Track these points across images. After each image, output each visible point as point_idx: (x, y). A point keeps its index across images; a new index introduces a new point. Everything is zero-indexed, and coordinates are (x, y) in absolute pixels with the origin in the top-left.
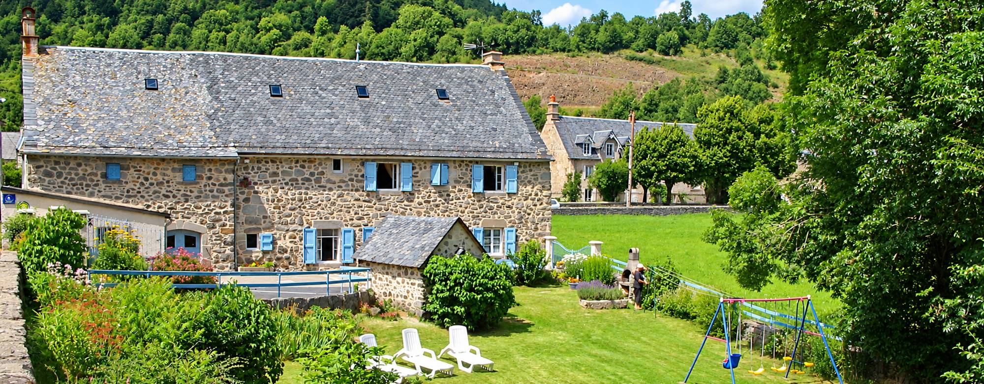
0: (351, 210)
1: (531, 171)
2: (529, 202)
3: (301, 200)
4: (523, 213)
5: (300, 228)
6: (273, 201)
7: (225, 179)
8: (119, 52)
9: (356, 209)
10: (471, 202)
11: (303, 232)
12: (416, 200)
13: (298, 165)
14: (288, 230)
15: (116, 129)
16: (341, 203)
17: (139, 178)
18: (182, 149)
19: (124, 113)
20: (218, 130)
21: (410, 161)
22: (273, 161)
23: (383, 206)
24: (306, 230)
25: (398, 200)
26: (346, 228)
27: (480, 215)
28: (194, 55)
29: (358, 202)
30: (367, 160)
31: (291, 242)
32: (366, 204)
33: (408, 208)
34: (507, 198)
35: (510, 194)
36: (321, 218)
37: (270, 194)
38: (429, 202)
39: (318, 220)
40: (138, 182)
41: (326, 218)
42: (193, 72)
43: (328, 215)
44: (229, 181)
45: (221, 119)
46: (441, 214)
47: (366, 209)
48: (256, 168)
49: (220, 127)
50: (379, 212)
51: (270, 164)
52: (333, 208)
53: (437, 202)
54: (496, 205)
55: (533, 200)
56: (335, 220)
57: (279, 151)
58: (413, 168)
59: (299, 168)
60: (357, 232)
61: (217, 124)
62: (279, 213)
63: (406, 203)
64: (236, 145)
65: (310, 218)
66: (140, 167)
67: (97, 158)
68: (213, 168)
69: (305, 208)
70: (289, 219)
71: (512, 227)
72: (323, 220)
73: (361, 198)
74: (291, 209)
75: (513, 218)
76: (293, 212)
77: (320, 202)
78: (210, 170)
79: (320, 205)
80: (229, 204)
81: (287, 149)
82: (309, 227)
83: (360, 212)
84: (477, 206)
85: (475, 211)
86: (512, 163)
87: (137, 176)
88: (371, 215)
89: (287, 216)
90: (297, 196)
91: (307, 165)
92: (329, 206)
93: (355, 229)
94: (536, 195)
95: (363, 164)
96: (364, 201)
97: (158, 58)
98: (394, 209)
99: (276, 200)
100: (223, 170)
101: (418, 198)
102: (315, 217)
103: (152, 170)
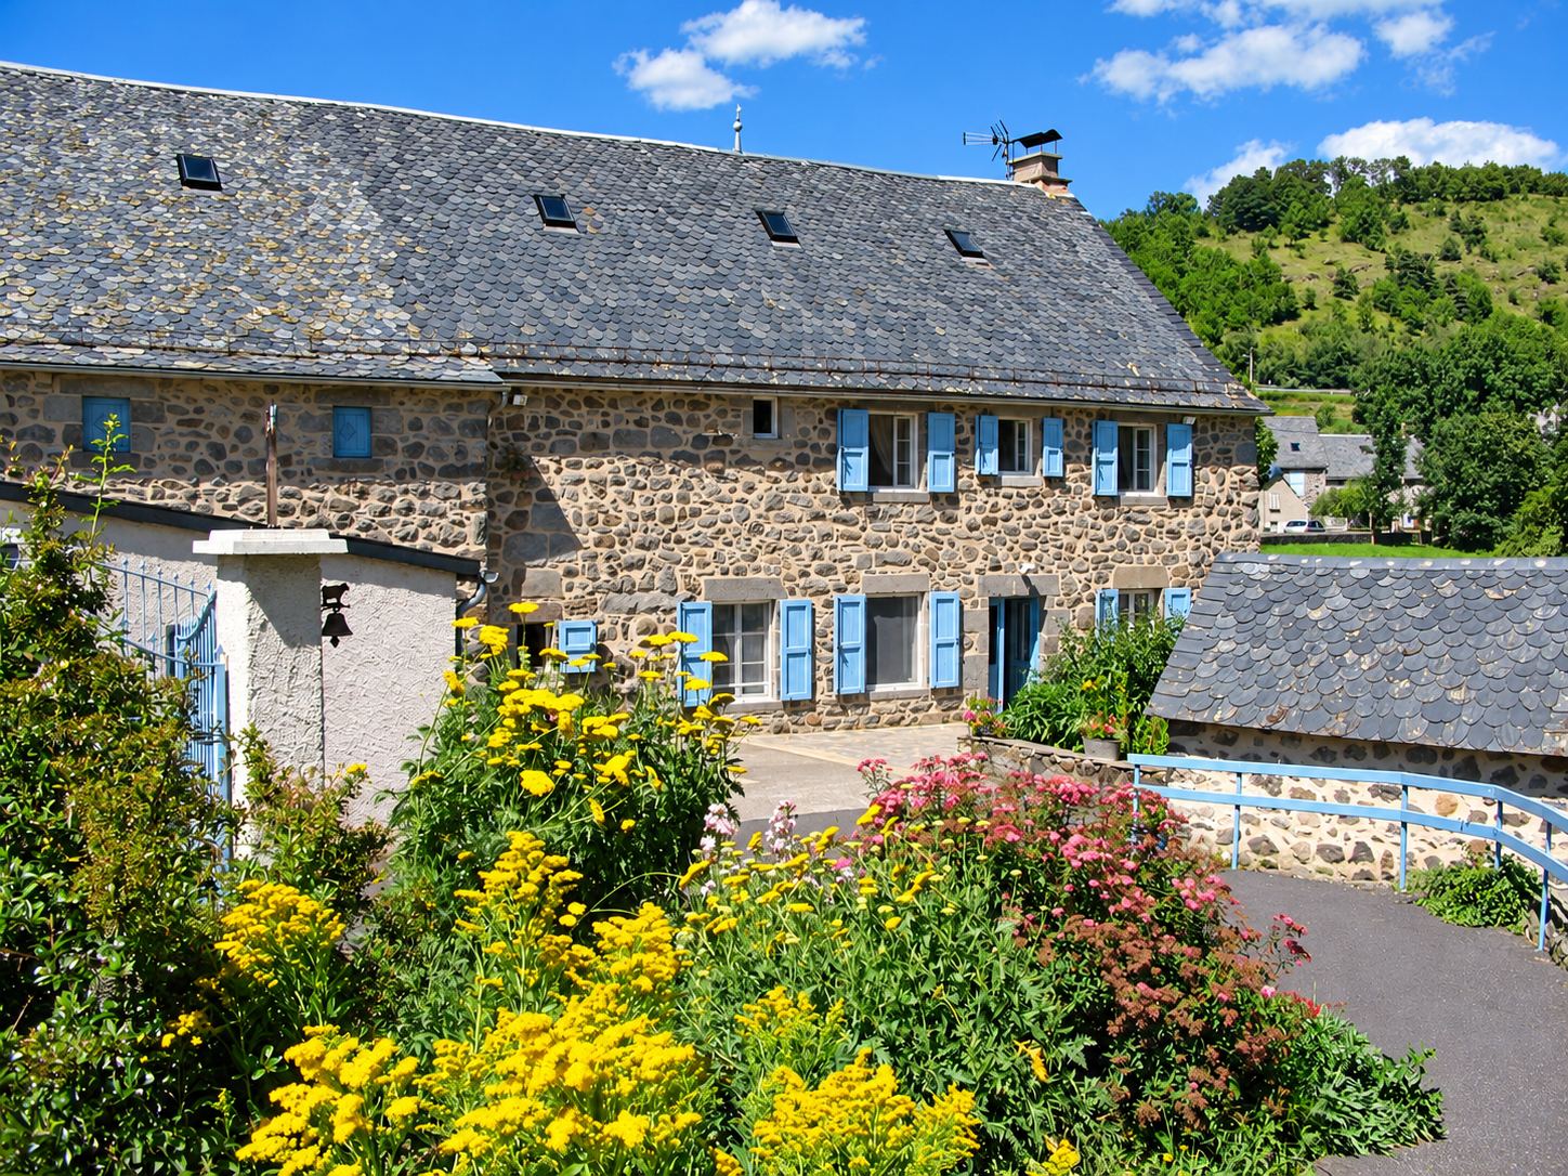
0: (802, 546)
1: (1216, 439)
2: (1215, 520)
3: (668, 520)
4: (1203, 549)
5: (666, 602)
6: (593, 521)
7: (461, 452)
8: (88, 82)
9: (815, 544)
10: (1091, 521)
11: (677, 614)
12: (964, 518)
13: (661, 415)
14: (632, 611)
15: (104, 292)
16: (779, 527)
17: (192, 446)
18: (324, 359)
19: (123, 247)
20: (419, 307)
21: (949, 408)
22: (590, 402)
23: (883, 535)
24: (688, 606)
25: (921, 516)
26: (792, 600)
27: (1110, 555)
28: (308, 105)
29: (818, 523)
30: (846, 404)
31: (645, 644)
32: (842, 528)
33: (944, 539)
34: (1168, 511)
35: (1176, 501)
36: (725, 573)
37: (583, 500)
38: (994, 522)
39: (718, 576)
40: (188, 460)
41: (739, 571)
42: (315, 148)
43: (743, 563)
44: (471, 460)
45: (420, 277)
46: (1022, 553)
47: (842, 542)
48: (541, 423)
49: (425, 298)
50: (873, 552)
51: (584, 409)
52: (755, 541)
53: (1013, 523)
54: (1144, 527)
55: (1222, 514)
56: (762, 575)
57: (610, 371)
58: (959, 430)
59: (663, 423)
60: (819, 608)
61: (413, 290)
62: (608, 559)
63: (939, 524)
64: (485, 350)
65: (693, 571)
66: (199, 411)
67: (54, 375)
68: (426, 420)
69: (679, 541)
70: (636, 575)
71: (1182, 585)
72: (731, 576)
73: (827, 512)
74: (641, 546)
75: (1181, 564)
76: (648, 555)
77: (720, 525)
78: (416, 425)
79: (721, 532)
80: (471, 530)
81: (631, 367)
82: (691, 599)
83: (827, 553)
84: (1102, 533)
85: (1100, 546)
86: (1179, 419)
87: (184, 441)
88: (854, 562)
89: (631, 567)
90: (659, 506)
91: (684, 413)
92: (745, 534)
93: (814, 600)
94: (1230, 502)
95: (832, 414)
96: (835, 520)
97: (209, 105)
98: (912, 541)
99: (601, 517)
100: (455, 425)
101: (969, 509)
102: (708, 570)
103: (237, 424)
